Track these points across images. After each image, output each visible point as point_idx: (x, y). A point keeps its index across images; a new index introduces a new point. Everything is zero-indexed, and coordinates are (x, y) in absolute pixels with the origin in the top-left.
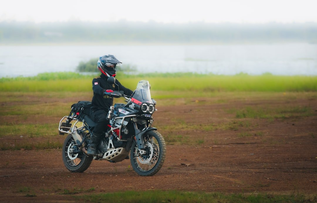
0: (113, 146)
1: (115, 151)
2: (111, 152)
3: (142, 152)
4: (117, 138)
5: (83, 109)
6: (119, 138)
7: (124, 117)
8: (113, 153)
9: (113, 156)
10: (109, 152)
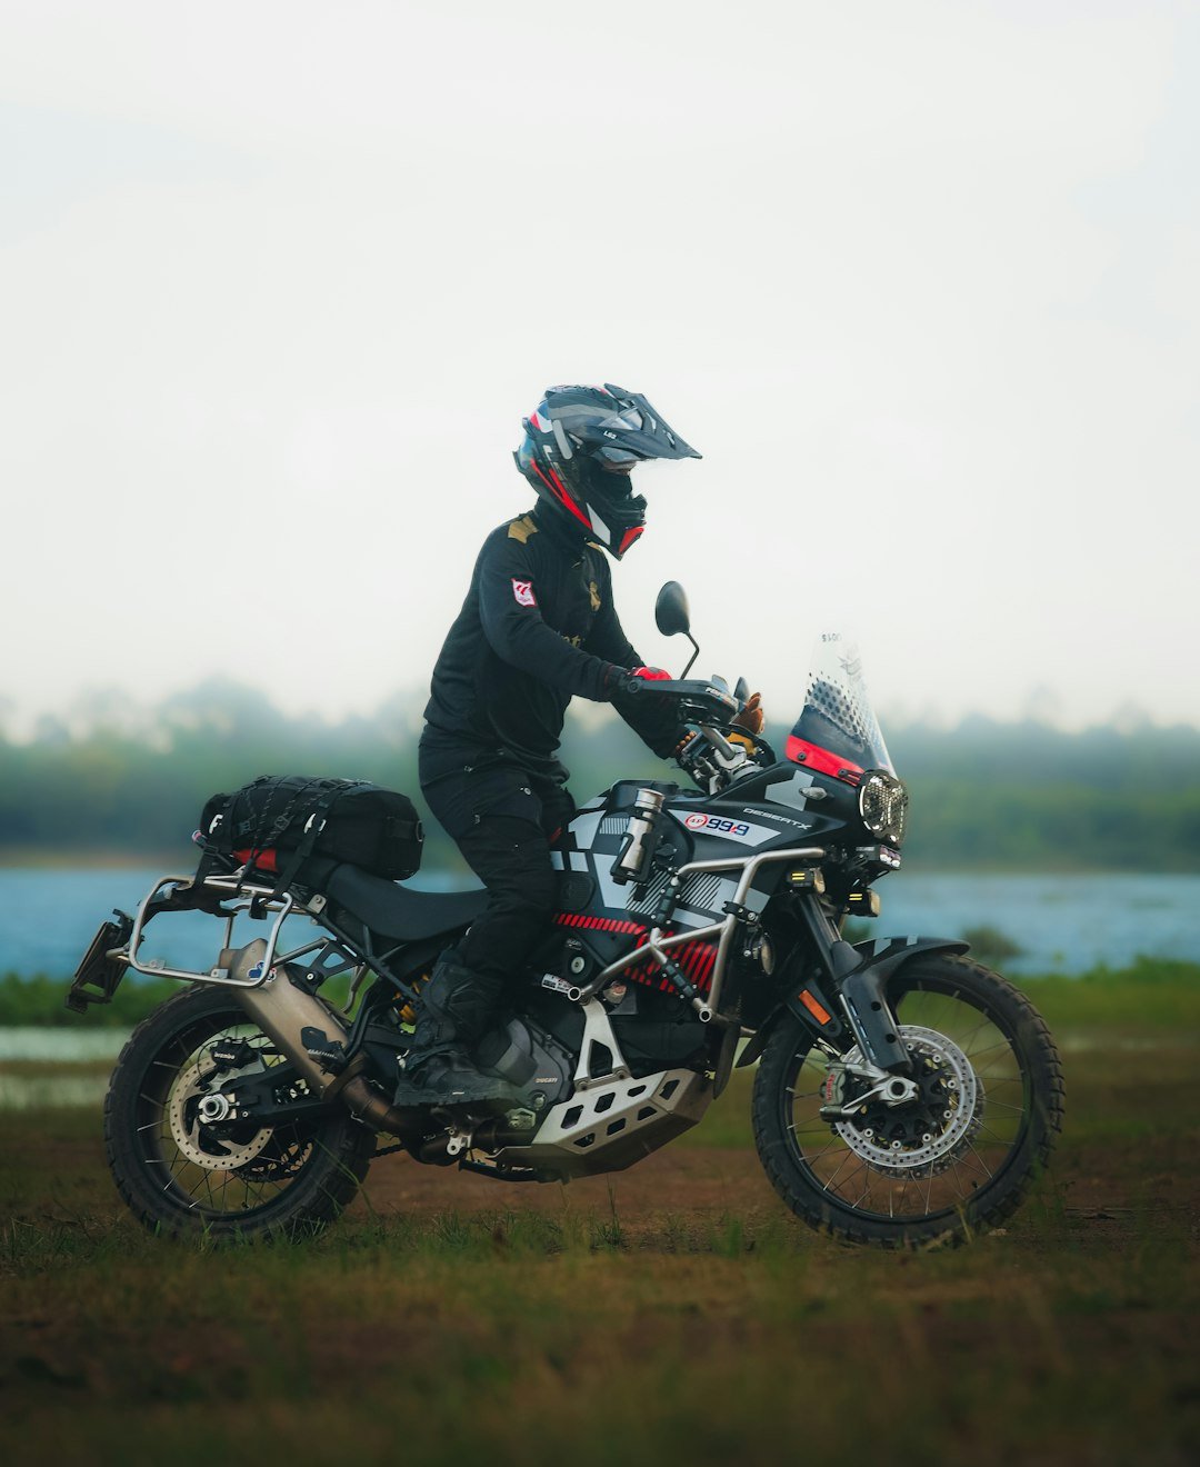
0: (618, 1062)
1: (633, 1093)
2: (604, 1103)
3: (898, 1089)
4: (690, 999)
5: (316, 823)
6: (705, 1001)
7: (750, 863)
8: (622, 1103)
9: (616, 1125)
10: (586, 1099)
